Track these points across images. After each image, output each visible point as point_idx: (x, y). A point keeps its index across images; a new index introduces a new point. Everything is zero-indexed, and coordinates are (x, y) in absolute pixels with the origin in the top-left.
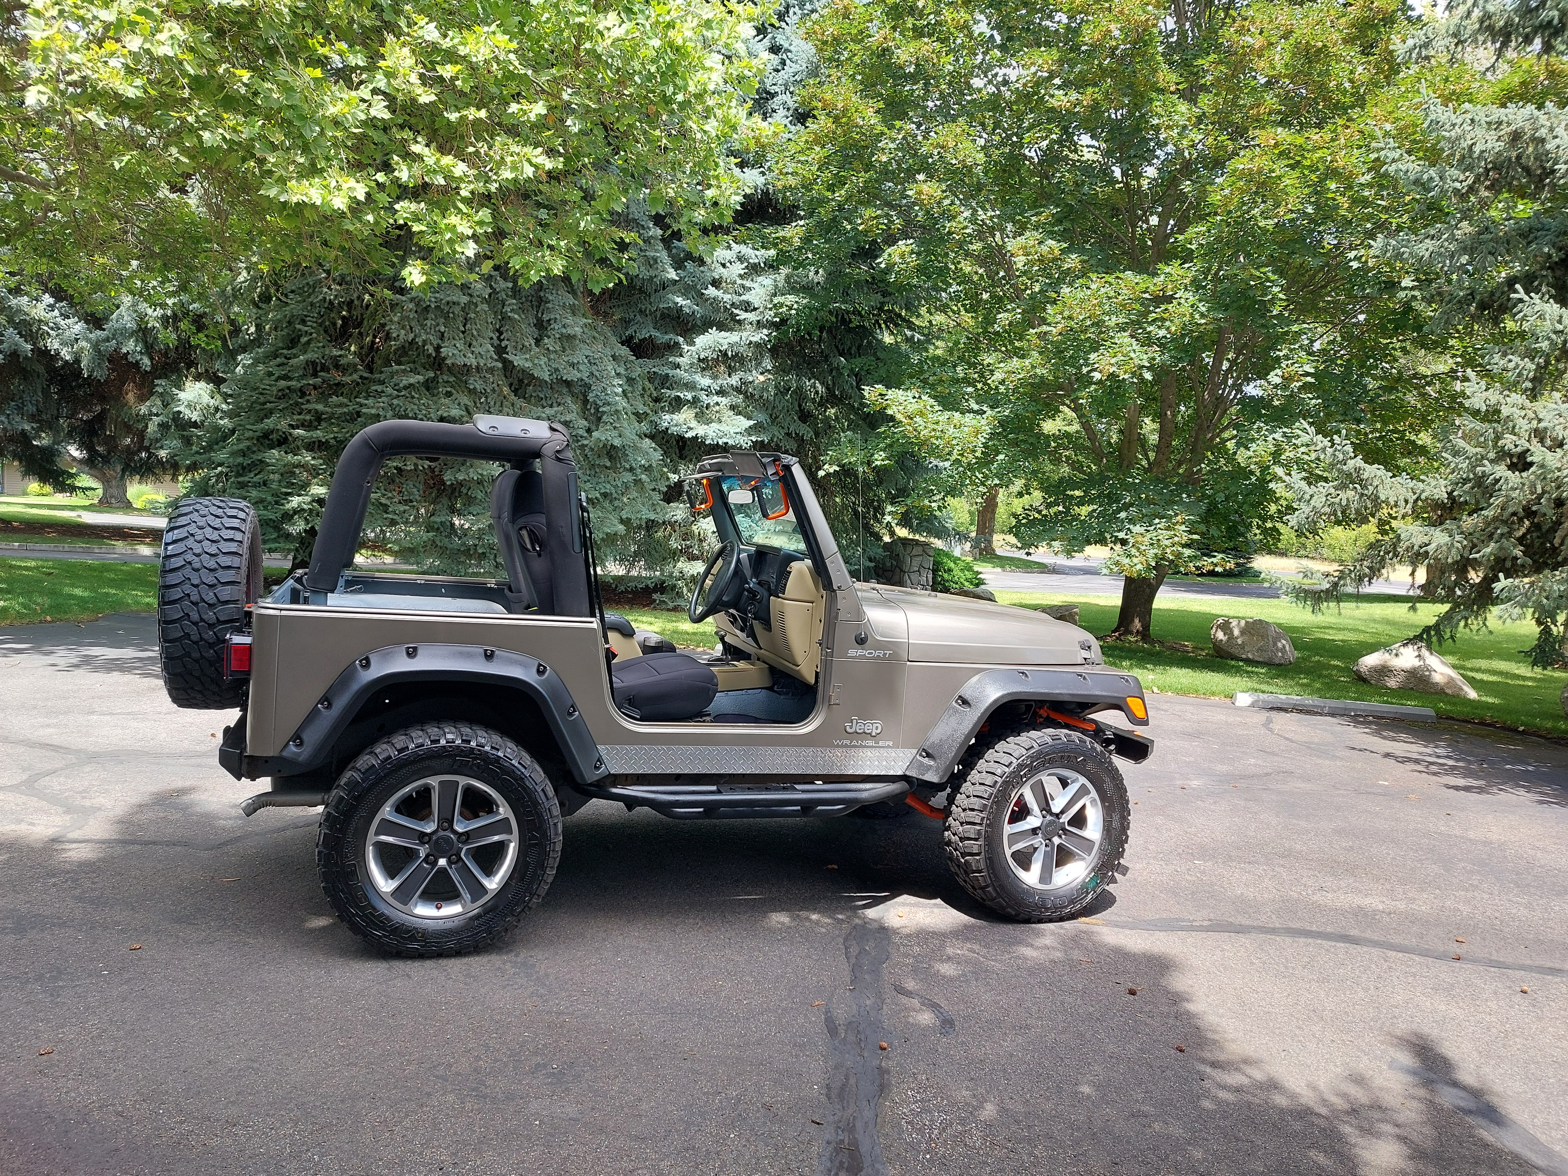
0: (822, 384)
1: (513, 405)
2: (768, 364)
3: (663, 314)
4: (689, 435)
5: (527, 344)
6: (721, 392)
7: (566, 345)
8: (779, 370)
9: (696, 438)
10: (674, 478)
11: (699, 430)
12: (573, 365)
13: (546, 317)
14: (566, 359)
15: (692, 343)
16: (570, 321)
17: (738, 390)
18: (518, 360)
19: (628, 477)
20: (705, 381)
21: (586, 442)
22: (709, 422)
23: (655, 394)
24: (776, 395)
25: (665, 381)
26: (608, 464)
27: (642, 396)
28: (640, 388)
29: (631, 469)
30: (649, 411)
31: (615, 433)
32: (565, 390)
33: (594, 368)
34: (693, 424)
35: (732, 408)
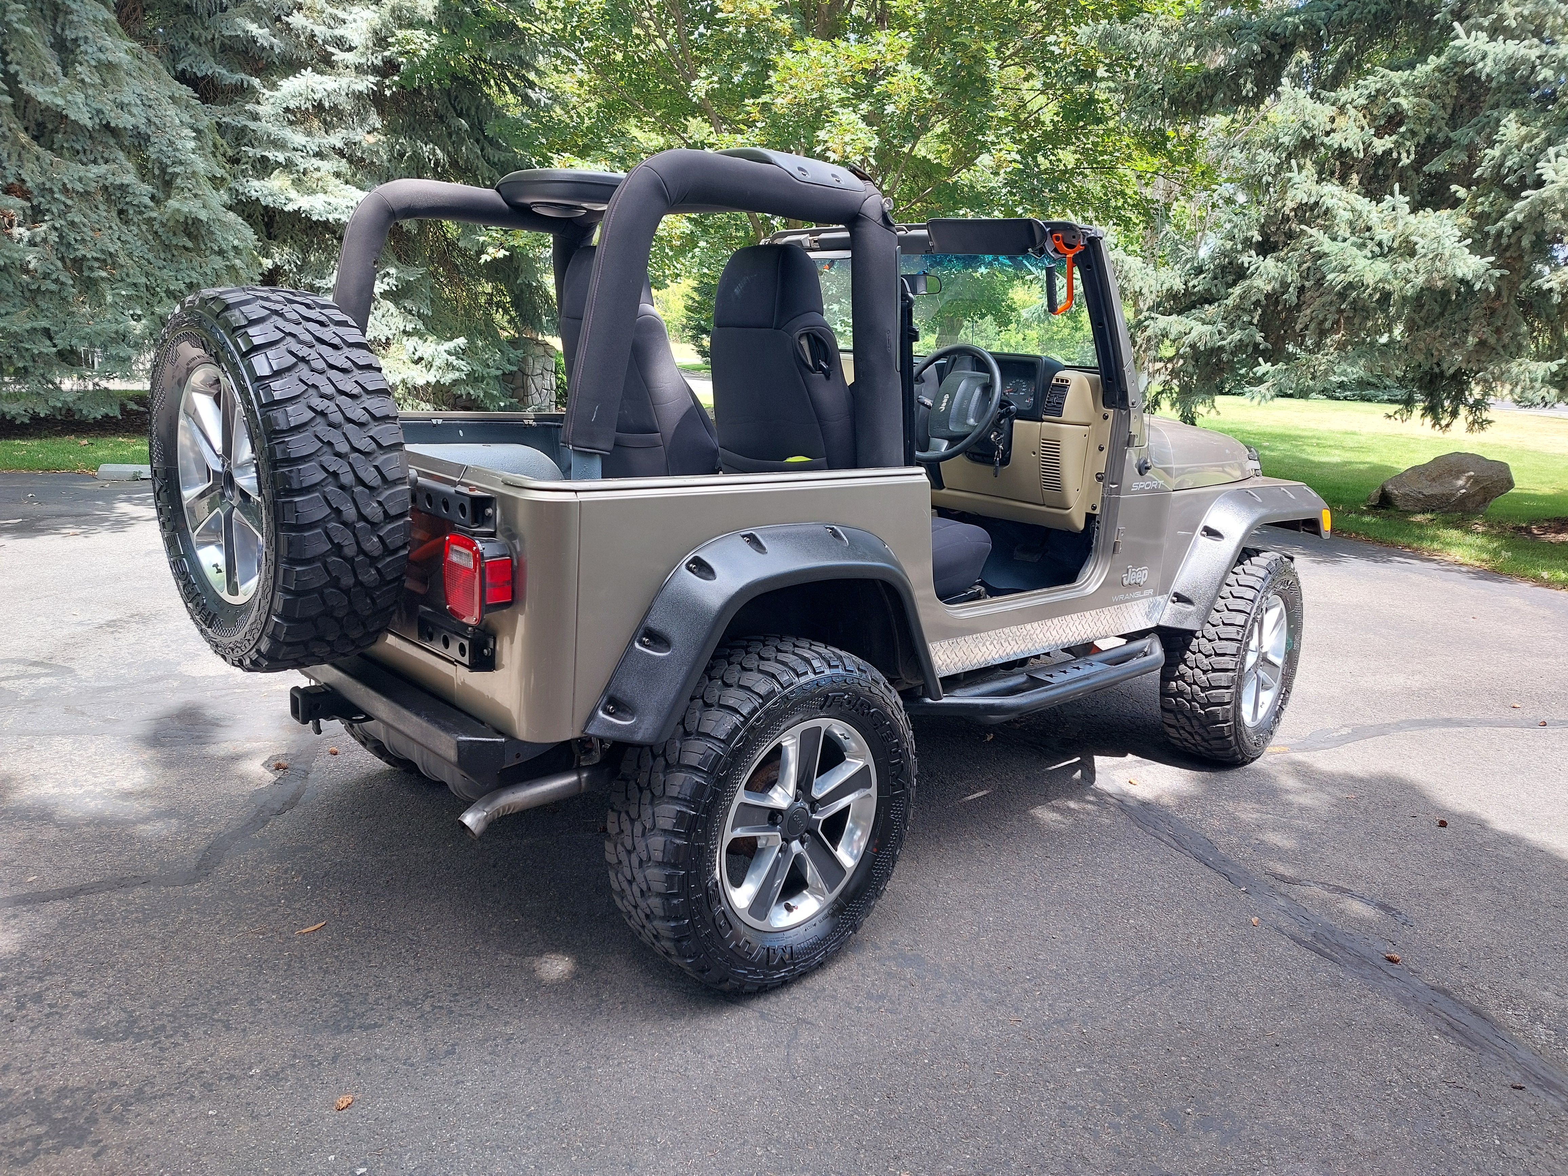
0: (443, 150)
1: (38, 159)
2: (375, 120)
3: (223, 45)
4: (289, 208)
5: (50, 72)
6: (319, 155)
7: (108, 77)
8: (390, 130)
9: (297, 212)
10: (268, 263)
11: (299, 202)
12: (121, 106)
13: (70, 34)
14: (110, 96)
15: (274, 86)
16: (108, 42)
17: (341, 153)
18: (42, 94)
19: (218, 263)
20: (298, 138)
21: (154, 214)
22: (312, 192)
23: (230, 153)
24: (390, 161)
25: (241, 136)
26: (190, 244)
27: (214, 154)
28: (211, 143)
29: (221, 252)
30: (226, 175)
31: (199, 203)
32: (112, 142)
33: (151, 113)
34: (293, 194)
35: (337, 175)
